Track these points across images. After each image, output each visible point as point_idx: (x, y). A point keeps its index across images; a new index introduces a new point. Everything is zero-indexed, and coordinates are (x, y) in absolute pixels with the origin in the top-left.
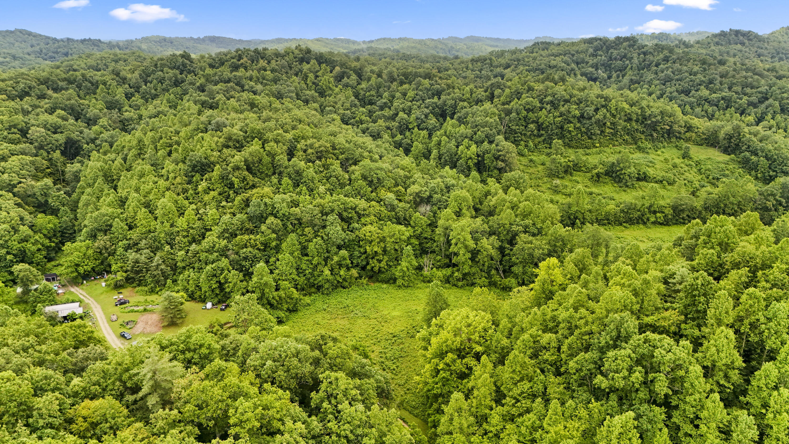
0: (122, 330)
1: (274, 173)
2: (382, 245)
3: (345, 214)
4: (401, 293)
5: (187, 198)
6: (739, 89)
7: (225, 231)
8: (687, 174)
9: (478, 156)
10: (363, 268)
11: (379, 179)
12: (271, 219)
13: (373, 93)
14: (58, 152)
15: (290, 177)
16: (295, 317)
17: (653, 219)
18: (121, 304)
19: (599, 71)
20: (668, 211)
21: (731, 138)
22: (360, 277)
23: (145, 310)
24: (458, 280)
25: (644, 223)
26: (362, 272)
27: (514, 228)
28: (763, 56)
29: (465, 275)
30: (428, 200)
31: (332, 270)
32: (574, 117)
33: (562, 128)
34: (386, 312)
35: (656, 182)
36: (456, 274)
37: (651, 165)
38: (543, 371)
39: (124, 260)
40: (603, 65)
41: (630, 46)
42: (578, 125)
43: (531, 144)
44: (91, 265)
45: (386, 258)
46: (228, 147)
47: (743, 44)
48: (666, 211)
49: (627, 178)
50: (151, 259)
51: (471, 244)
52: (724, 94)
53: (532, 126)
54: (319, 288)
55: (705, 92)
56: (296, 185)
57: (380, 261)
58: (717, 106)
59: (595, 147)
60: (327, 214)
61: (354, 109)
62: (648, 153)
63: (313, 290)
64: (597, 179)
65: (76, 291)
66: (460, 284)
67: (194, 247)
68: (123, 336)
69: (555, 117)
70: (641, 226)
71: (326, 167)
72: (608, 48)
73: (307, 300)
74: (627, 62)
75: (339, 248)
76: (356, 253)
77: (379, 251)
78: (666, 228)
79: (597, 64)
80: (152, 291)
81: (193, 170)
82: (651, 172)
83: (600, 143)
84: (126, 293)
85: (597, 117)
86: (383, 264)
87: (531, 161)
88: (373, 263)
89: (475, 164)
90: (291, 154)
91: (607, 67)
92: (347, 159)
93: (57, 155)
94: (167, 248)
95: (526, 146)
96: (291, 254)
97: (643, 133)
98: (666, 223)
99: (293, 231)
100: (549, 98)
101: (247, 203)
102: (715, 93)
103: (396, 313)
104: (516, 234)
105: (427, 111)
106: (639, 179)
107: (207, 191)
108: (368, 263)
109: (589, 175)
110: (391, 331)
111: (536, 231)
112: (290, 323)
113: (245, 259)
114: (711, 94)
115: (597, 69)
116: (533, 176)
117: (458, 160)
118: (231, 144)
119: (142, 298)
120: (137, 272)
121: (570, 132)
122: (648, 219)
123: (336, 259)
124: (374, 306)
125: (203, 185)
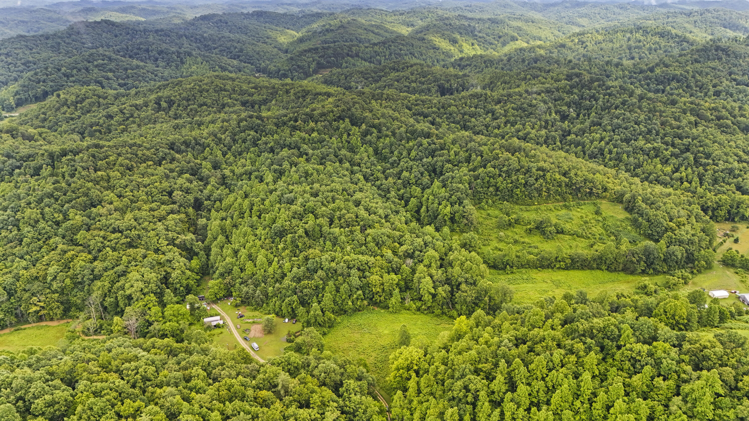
0: (244, 335)
1: (321, 237)
2: (382, 287)
3: (361, 267)
4: (391, 317)
5: (272, 253)
6: (668, 139)
7: (295, 277)
8: (593, 229)
9: (451, 214)
10: (371, 299)
11: (382, 241)
12: (320, 272)
13: (387, 150)
14: (191, 208)
15: (330, 240)
16: (333, 331)
17: (557, 266)
18: (241, 317)
19: (571, 110)
20: (569, 261)
21: (630, 202)
22: (369, 305)
23: (254, 322)
24: (425, 310)
25: (552, 268)
26: (371, 302)
27: (460, 280)
28: (735, 74)
29: (429, 308)
30: (411, 256)
31: (353, 302)
32: (521, 184)
33: (512, 191)
34: (381, 331)
35: (570, 235)
36: (423, 307)
37: (569, 221)
38: (437, 383)
39: (240, 291)
40: (574, 103)
41: (599, 86)
42: (523, 189)
43: (490, 201)
44: (223, 293)
45: (384, 294)
46: (294, 218)
47: (720, 59)
48: (567, 261)
49: (548, 233)
50: (255, 291)
51: (433, 291)
52: (655, 144)
53: (491, 189)
54: (345, 312)
55: (641, 142)
56: (334, 245)
57: (380, 296)
58: (648, 155)
59: (534, 205)
60: (351, 268)
61: (373, 167)
62: (571, 210)
63: (342, 312)
64: (530, 232)
65: (217, 308)
66: (425, 312)
67: (277, 285)
68: (245, 339)
69: (507, 183)
70: (550, 270)
71: (352, 232)
72: (582, 87)
73: (339, 319)
74: (594, 102)
75: (358, 289)
76: (367, 291)
77: (380, 291)
78: (566, 272)
79: (570, 103)
80: (255, 309)
81: (275, 235)
82: (568, 227)
83: (538, 202)
84: (241, 310)
85: (536, 185)
86: (382, 298)
87: (489, 215)
88: (377, 297)
89: (450, 219)
90: (331, 222)
91: (578, 105)
92: (364, 226)
93: (191, 210)
94: (263, 285)
95: (487, 202)
96: (331, 292)
97: (570, 194)
98: (567, 268)
99: (332, 277)
100: (505, 169)
101: (307, 259)
102: (649, 142)
103: (386, 332)
104: (460, 284)
105: (422, 169)
106: (558, 232)
107: (284, 249)
108: (373, 297)
109: (525, 227)
110: (382, 344)
111: (472, 282)
112: (330, 335)
113: (306, 295)
114: (645, 144)
115: (569, 107)
116: (488, 227)
117: (438, 215)
118: (296, 216)
119: (251, 314)
120: (247, 299)
121: (517, 195)
122: (555, 266)
123: (355, 296)
124: (375, 326)
125: (281, 246)
